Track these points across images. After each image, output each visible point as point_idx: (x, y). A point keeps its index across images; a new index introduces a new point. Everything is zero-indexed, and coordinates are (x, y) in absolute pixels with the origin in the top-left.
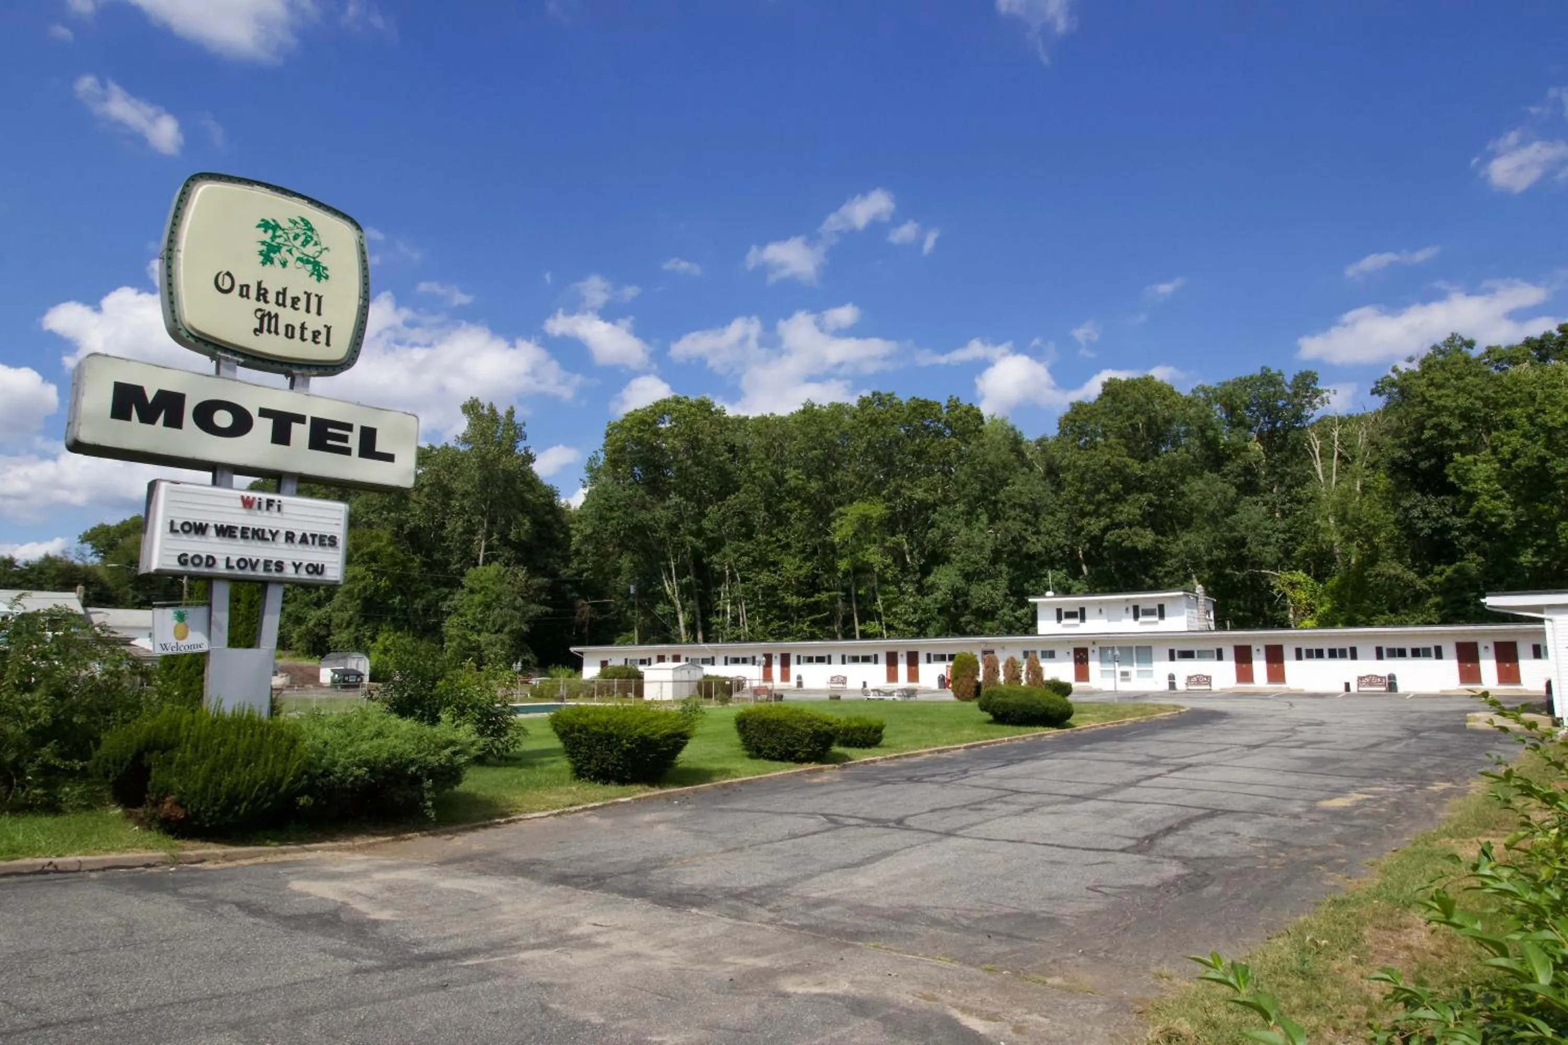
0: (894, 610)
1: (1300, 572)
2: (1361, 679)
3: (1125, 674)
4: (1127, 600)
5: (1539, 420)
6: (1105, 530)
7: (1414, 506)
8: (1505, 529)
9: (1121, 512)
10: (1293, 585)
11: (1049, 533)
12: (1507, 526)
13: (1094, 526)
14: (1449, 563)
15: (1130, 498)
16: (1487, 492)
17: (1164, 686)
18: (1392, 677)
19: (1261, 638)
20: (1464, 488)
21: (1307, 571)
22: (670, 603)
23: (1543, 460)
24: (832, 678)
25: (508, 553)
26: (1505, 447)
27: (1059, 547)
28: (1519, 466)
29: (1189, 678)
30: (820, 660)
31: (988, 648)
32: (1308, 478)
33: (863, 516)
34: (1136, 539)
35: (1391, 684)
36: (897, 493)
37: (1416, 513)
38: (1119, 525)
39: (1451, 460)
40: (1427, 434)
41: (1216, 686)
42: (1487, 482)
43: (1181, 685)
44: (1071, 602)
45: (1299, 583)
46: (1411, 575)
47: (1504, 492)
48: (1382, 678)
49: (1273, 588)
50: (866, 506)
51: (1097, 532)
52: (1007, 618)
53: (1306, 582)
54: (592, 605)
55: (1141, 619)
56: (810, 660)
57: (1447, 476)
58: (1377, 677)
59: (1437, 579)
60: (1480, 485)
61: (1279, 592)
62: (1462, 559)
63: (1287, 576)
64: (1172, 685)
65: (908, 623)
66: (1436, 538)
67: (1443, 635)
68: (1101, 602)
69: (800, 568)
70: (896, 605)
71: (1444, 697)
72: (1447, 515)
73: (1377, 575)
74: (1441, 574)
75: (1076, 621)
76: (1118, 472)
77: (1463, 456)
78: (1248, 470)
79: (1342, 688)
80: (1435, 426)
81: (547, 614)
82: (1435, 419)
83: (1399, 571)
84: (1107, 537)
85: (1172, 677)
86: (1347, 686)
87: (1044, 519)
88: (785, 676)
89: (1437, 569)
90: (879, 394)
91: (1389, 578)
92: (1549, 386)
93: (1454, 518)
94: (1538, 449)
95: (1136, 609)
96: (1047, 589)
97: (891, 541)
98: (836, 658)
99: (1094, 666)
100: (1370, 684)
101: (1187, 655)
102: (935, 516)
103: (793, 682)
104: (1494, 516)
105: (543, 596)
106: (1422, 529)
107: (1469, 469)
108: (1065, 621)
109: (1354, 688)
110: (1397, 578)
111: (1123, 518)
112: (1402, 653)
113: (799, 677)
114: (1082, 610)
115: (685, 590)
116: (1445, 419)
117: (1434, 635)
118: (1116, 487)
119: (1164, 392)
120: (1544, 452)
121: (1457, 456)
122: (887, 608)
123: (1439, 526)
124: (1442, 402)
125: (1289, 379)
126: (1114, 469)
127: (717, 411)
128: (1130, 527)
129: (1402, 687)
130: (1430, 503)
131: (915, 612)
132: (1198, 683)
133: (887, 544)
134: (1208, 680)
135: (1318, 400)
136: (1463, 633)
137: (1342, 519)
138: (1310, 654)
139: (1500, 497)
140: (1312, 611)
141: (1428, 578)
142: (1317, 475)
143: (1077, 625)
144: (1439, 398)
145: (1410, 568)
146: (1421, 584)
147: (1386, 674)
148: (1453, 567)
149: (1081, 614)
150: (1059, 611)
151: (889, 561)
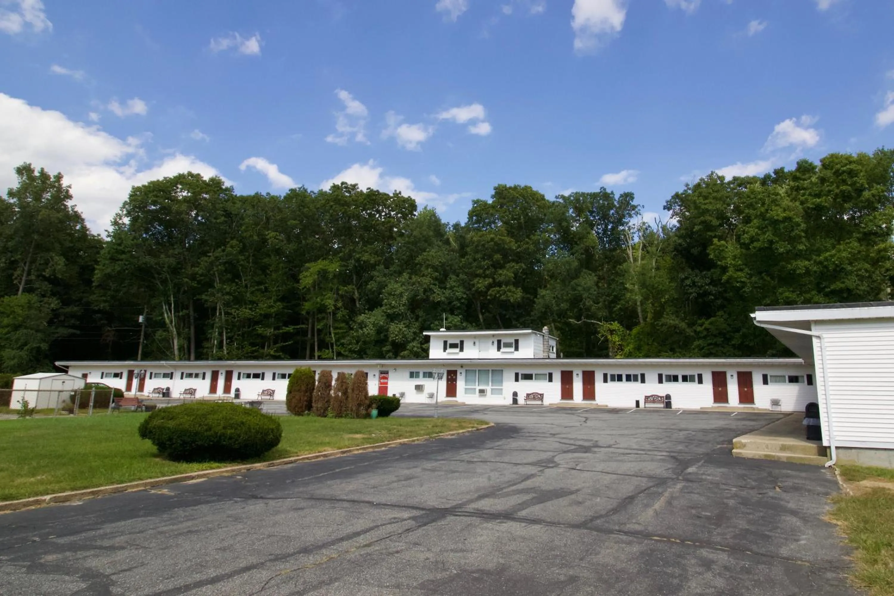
0: (342, 341)
1: (616, 322)
2: (647, 398)
3: (482, 391)
4: (493, 335)
5: (768, 215)
6: (490, 286)
7: (687, 278)
8: (745, 292)
9: (500, 275)
10: (612, 332)
11: (451, 288)
12: (746, 289)
13: (481, 284)
14: (707, 319)
15: (508, 265)
16: (734, 266)
17: (509, 401)
18: (668, 397)
19: (580, 365)
20: (719, 263)
21: (621, 323)
22: (167, 330)
23: (771, 242)
24: (263, 391)
25: (46, 286)
26: (746, 235)
27: (458, 299)
28: (754, 248)
29: (528, 395)
30: (256, 376)
31: (384, 369)
32: (625, 261)
33: (323, 270)
34: (509, 294)
35: (667, 401)
36: (350, 256)
37: (688, 282)
38: (500, 285)
39: (712, 244)
40: (697, 228)
41: (547, 402)
42: (734, 260)
43: (521, 400)
44: (455, 335)
45: (614, 330)
46: (683, 325)
47: (744, 267)
48: (661, 397)
49: (599, 333)
50: (326, 262)
51: (483, 289)
52: (415, 349)
53: (619, 330)
54: (116, 330)
55: (503, 350)
56: (248, 376)
57: (708, 255)
58: (659, 396)
59: (699, 329)
60: (729, 261)
61: (603, 336)
62: (715, 316)
63: (607, 326)
64: (515, 401)
65: (351, 351)
66: (700, 300)
67: (704, 365)
68: (475, 337)
69: (272, 307)
70: (344, 337)
71: (702, 413)
72: (707, 285)
73: (662, 325)
74: (701, 325)
75: (457, 350)
76: (499, 248)
77: (719, 241)
78: (587, 250)
79: (634, 405)
80: (702, 222)
81: (73, 335)
82: (702, 218)
83: (677, 322)
84: (490, 292)
85: (515, 394)
86: (638, 403)
87: (451, 279)
88: (227, 389)
89: (700, 322)
90: (346, 183)
91: (670, 327)
92: (773, 194)
93: (711, 287)
94: (769, 235)
95: (499, 342)
96: (442, 327)
97: (343, 290)
98: (269, 375)
99: (461, 384)
100: (654, 402)
101: (528, 377)
102: (375, 273)
103: (232, 394)
104: (738, 282)
105: (73, 321)
106: (691, 293)
107: (723, 250)
108: (449, 350)
109: (642, 405)
110: (675, 327)
111: (502, 278)
112: (675, 379)
113: (237, 390)
114: (462, 342)
115: (182, 321)
116: (708, 218)
117: (697, 365)
118: (497, 257)
119: (538, 198)
120: (771, 237)
121: (715, 240)
122: (337, 340)
123: (701, 292)
124: (706, 207)
125: (617, 197)
126: (496, 244)
127: (227, 189)
128: (506, 286)
129: (675, 405)
130: (696, 276)
131: (357, 342)
132: (534, 399)
133: (340, 292)
134: (541, 397)
135: (633, 212)
136: (717, 365)
137: (643, 285)
138: (613, 379)
139: (741, 270)
140: (622, 350)
141: (694, 328)
142: (629, 258)
143: (457, 353)
144: (705, 204)
145: (683, 320)
146: (689, 332)
147: (664, 395)
148: (710, 320)
149: (460, 346)
150: (445, 343)
151: (340, 304)
